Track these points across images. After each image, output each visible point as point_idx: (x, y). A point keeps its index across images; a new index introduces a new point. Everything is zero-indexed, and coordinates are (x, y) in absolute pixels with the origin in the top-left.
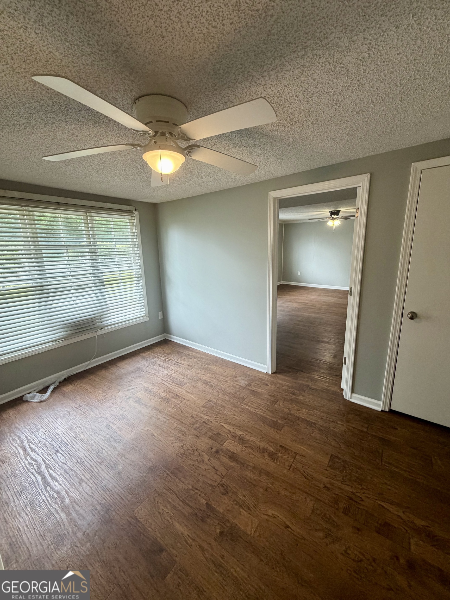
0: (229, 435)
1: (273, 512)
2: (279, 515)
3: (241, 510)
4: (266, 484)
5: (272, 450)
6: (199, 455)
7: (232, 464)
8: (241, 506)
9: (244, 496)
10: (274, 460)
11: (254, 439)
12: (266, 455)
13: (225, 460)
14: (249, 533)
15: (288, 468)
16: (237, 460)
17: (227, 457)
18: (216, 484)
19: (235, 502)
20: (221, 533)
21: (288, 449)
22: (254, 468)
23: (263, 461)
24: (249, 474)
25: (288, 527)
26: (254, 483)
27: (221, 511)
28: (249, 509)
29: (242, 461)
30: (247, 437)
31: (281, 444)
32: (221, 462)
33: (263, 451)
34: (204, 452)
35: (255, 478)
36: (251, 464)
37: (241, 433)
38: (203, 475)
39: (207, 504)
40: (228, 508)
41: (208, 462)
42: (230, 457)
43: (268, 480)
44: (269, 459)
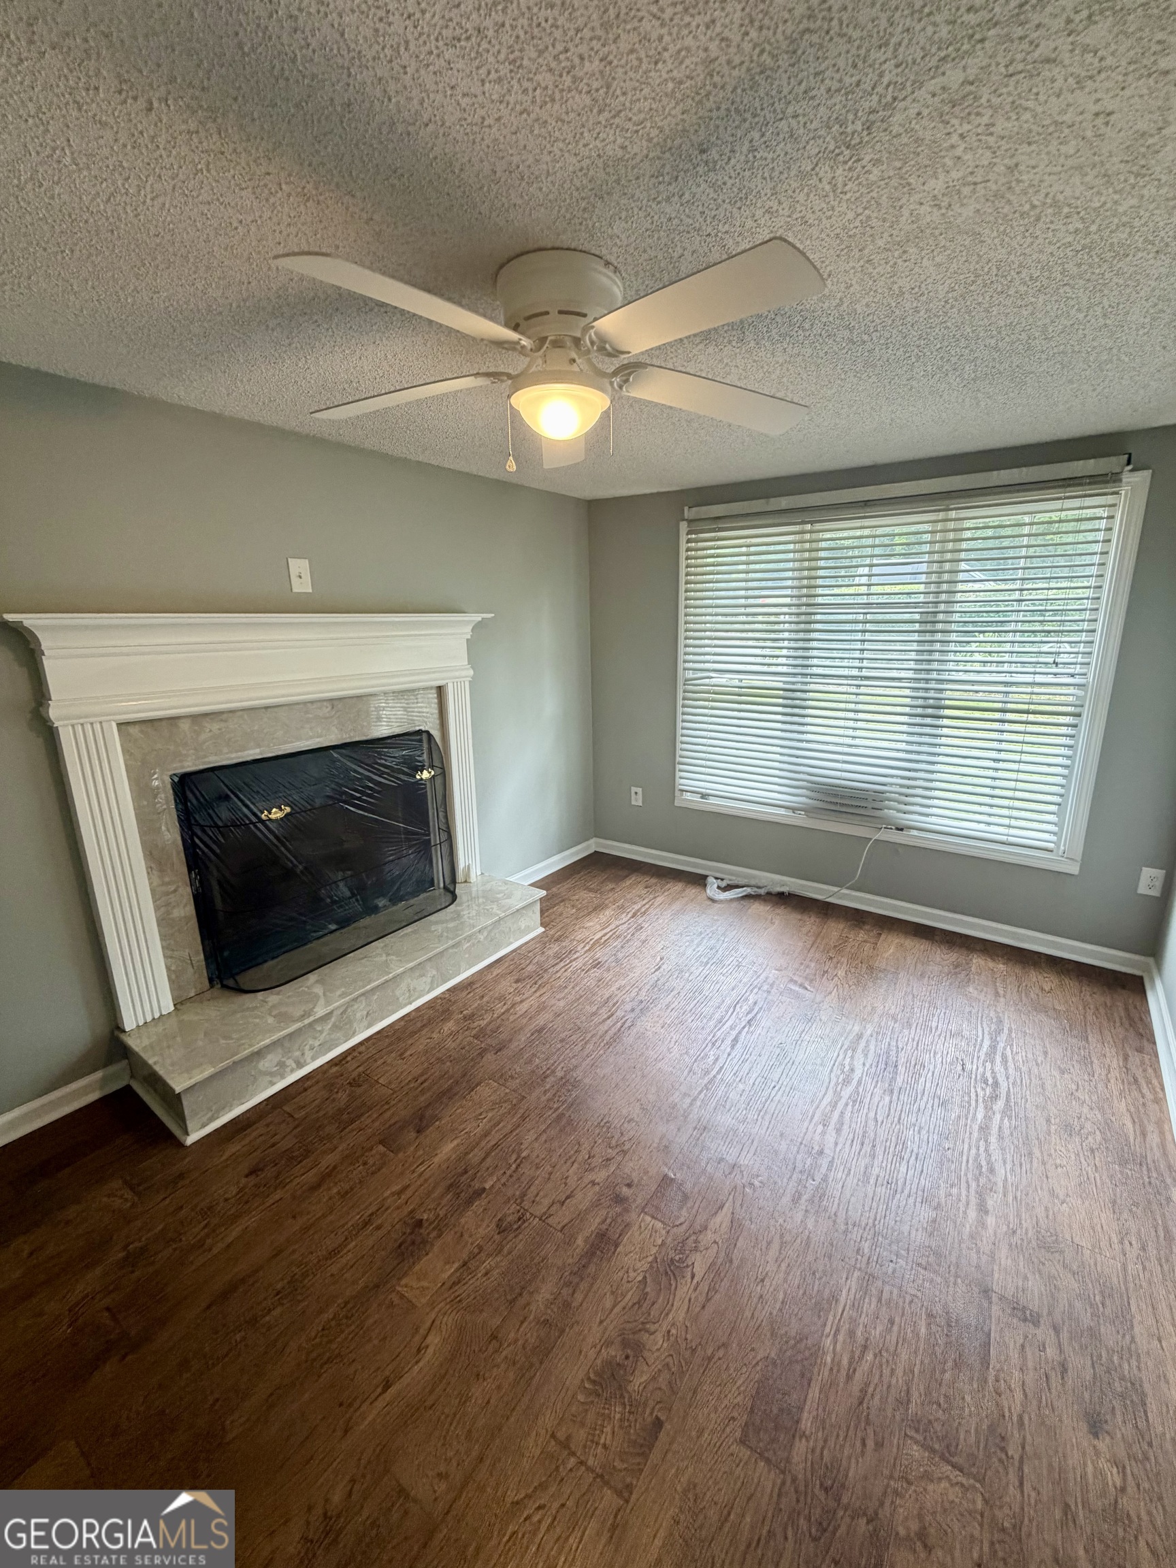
0: (684, 1227)
1: (430, 1350)
2: (421, 1364)
3: (456, 1265)
4: (512, 1335)
5: (638, 1381)
6: (608, 1160)
7: (580, 1241)
8: (465, 1264)
9: (486, 1274)
10: (594, 1382)
11: (679, 1314)
12: (615, 1352)
13: (593, 1224)
14: (403, 1282)
15: (561, 1435)
16: (593, 1254)
17: (604, 1227)
18: (526, 1204)
19: (476, 1251)
20: (419, 1223)
21: (645, 1456)
22: (567, 1305)
23: (590, 1340)
24: (545, 1292)
25: (387, 1386)
26: (522, 1301)
27: (463, 1221)
28: (454, 1284)
29: (592, 1269)
30: (684, 1290)
31: (667, 1426)
32: (587, 1211)
33: (633, 1346)
34: (618, 1167)
35: (533, 1307)
36: (579, 1297)
37: (699, 1270)
38: (550, 1174)
39: (484, 1189)
40: (466, 1236)
41: (586, 1181)
42: (602, 1235)
43: (524, 1347)
44: (599, 1362)
